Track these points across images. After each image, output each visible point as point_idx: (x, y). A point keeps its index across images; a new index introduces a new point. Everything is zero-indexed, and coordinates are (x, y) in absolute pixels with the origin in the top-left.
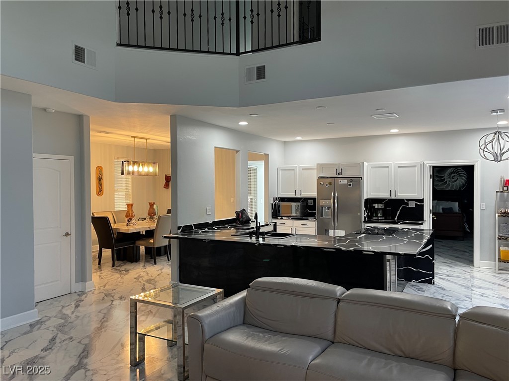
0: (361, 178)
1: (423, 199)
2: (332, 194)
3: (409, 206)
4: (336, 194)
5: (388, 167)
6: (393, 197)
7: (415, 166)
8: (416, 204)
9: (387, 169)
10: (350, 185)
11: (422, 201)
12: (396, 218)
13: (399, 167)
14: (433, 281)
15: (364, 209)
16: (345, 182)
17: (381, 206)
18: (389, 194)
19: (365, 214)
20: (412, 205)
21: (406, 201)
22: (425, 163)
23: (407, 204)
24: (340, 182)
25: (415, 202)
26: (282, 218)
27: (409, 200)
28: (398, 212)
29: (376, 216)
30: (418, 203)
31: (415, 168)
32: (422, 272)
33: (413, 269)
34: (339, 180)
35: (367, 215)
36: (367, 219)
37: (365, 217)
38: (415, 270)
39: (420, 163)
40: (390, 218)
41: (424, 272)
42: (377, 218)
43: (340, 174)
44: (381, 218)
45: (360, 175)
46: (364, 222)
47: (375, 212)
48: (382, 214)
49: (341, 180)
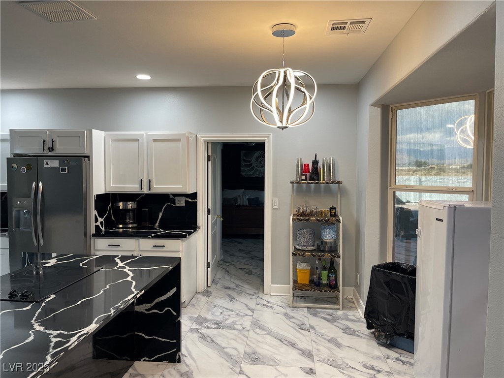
0: (88, 157)
1: (196, 193)
2: (34, 184)
3: (177, 205)
4: (40, 184)
5: (137, 140)
6: (145, 191)
7: (179, 140)
8: (186, 201)
9: (136, 144)
10: (64, 170)
11: (194, 196)
12: (157, 224)
13: (155, 140)
14: (177, 357)
15: (95, 212)
16: (55, 164)
18: (138, 186)
19: (96, 220)
20: (181, 203)
21: (171, 196)
22: (199, 137)
23: (174, 201)
24: (47, 164)
25: (184, 198)
27: (175, 195)
28: (161, 214)
29: (124, 223)
30: (190, 200)
31: (180, 144)
32: (159, 340)
33: (143, 335)
34: (45, 161)
35: (101, 223)
36: (103, 229)
37: (97, 227)
38: (147, 337)
39: (187, 135)
40: (147, 224)
41: (163, 340)
42: (125, 226)
43: (51, 149)
44: (130, 226)
45: (86, 152)
46: (93, 235)
47: (121, 216)
48: (134, 220)
49: (49, 161)
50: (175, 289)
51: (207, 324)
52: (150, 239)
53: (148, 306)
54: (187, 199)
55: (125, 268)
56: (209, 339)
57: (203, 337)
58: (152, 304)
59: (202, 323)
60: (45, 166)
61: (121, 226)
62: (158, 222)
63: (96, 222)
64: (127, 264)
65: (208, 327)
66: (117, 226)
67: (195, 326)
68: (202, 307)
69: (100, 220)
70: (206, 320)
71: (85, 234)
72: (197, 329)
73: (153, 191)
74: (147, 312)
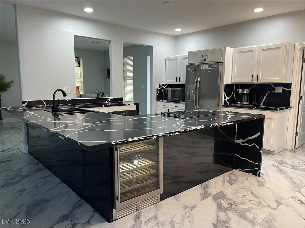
0: (223, 63)
1: (291, 84)
2: (196, 79)
3: (276, 92)
4: (199, 79)
5: (252, 51)
6: (255, 82)
7: (280, 48)
8: (283, 89)
9: (251, 53)
10: (210, 70)
11: (289, 86)
12: (262, 104)
13: (263, 50)
14: (258, 173)
15: (224, 93)
16: (206, 67)
17: (246, 91)
18: (251, 79)
19: (225, 98)
20: (279, 90)
21: (272, 86)
22: (296, 45)
23: (274, 90)
24: (203, 67)
25: (282, 88)
26: (163, 101)
27: (276, 85)
28: (265, 98)
29: (241, 101)
30: (286, 89)
31: (280, 50)
32: (248, 161)
33: (239, 156)
34: (202, 66)
35: (228, 100)
36: (229, 104)
37: (225, 101)
38: (241, 158)
39: (286, 44)
40: (255, 103)
41: (250, 161)
42: (241, 103)
43: (205, 60)
44: (245, 103)
45: (222, 60)
46: (223, 106)
47: (240, 97)
48: (247, 100)
49: (203, 66)
50: (259, 134)
51: (285, 165)
52: (254, 109)
53: (243, 141)
54: (284, 88)
55: (229, 115)
56: (284, 172)
57: (280, 170)
58: (245, 140)
59: (283, 164)
60: (202, 68)
61: (239, 103)
62: (263, 102)
63: (224, 99)
64: (230, 114)
65: (286, 167)
66: (237, 103)
67: (277, 164)
68: (286, 157)
69: (227, 98)
70: (286, 163)
71: (218, 105)
72: (278, 166)
73: (259, 82)
74: (242, 144)
